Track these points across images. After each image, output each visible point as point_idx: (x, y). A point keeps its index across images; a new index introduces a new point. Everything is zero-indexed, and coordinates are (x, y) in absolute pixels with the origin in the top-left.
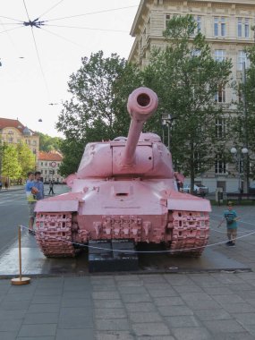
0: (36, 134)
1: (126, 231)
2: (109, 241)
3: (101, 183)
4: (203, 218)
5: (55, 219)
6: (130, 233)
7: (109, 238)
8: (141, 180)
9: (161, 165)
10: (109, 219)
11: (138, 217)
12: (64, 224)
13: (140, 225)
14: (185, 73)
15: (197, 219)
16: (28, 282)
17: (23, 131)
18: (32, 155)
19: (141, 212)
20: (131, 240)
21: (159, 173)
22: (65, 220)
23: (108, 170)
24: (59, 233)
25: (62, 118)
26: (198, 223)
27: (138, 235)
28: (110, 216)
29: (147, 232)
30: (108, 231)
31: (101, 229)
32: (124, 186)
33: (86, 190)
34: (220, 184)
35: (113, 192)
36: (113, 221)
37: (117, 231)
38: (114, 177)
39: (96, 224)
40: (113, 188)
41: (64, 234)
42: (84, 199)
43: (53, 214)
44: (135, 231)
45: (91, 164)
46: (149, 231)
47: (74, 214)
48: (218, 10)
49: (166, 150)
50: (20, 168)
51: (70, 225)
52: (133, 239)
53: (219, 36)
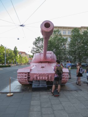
0: (28, 55)
1: (44, 78)
2: (39, 81)
3: (37, 64)
4: (67, 74)
5: (23, 74)
6: (45, 78)
7: (39, 80)
8: (48, 63)
9: (54, 59)
10: (39, 75)
11: (47, 74)
12: (25, 76)
13: (48, 76)
14: (58, 41)
15: (65, 75)
16: (12, 95)
17: (26, 54)
18: (28, 59)
19: (48, 72)
20: (45, 81)
21: (53, 61)
22: (26, 75)
23: (39, 60)
24: (24, 79)
25: (32, 50)
26: (65, 76)
27: (47, 79)
28: (39, 74)
29: (50, 78)
30: (38, 78)
31: (37, 78)
32: (43, 65)
33: (33, 66)
34: (65, 64)
35: (40, 67)
36: (40, 75)
37: (41, 78)
38: (41, 62)
39: (35, 76)
40: (40, 65)
41: (25, 79)
42: (32, 68)
43: (22, 73)
44: (46, 78)
45: (35, 59)
46: (51, 78)
47: (29, 73)
48: (64, 29)
49: (55, 55)
50: (25, 61)
51: (27, 76)
52: (46, 80)
53: (65, 34)
